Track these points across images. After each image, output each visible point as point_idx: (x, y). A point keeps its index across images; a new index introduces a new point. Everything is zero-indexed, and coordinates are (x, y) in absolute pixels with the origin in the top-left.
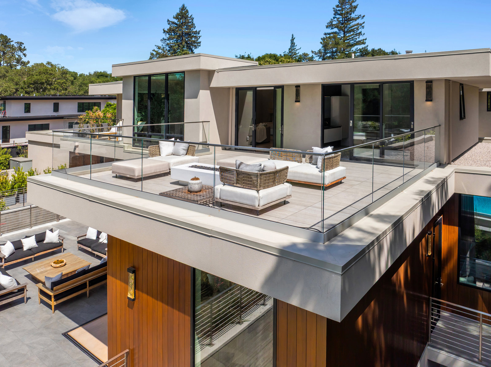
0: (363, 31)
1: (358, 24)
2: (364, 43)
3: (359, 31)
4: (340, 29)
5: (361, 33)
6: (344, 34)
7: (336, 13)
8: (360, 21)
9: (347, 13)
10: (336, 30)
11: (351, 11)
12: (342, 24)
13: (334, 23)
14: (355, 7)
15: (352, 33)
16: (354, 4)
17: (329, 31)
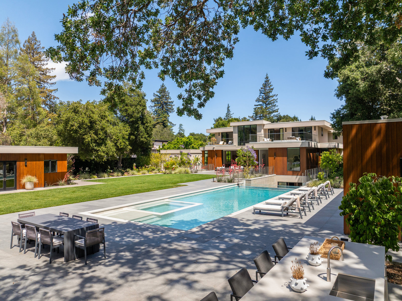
0: (277, 104)
1: (274, 100)
2: (277, 111)
3: (274, 104)
4: (264, 102)
5: (275, 105)
6: (266, 105)
7: (261, 93)
8: (275, 98)
9: (268, 93)
10: (261, 103)
11: (270, 91)
12: (265, 99)
13: (260, 99)
14: (272, 89)
15: (270, 105)
16: (271, 87)
17: (257, 103)
